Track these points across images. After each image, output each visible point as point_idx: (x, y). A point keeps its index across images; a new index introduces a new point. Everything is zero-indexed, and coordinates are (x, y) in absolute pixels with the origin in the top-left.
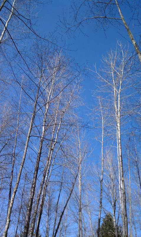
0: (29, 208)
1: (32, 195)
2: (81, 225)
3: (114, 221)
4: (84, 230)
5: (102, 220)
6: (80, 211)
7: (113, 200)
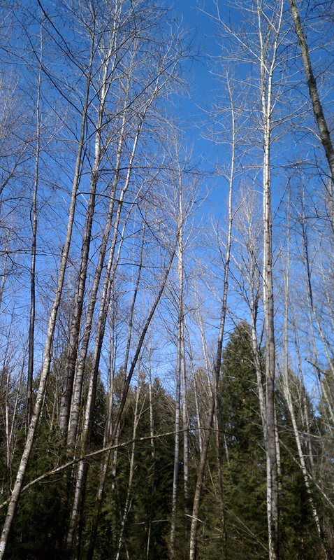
0: (74, 322)
1: (80, 295)
2: (182, 349)
3: (254, 338)
4: (188, 358)
5: (228, 337)
6: (181, 320)
7: (253, 296)
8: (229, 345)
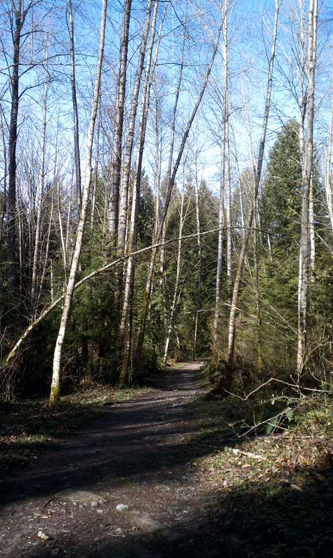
0: (116, 128)
1: (121, 100)
2: (227, 149)
3: (301, 136)
4: (233, 159)
6: (225, 121)
7: (302, 92)
8: (277, 145)
